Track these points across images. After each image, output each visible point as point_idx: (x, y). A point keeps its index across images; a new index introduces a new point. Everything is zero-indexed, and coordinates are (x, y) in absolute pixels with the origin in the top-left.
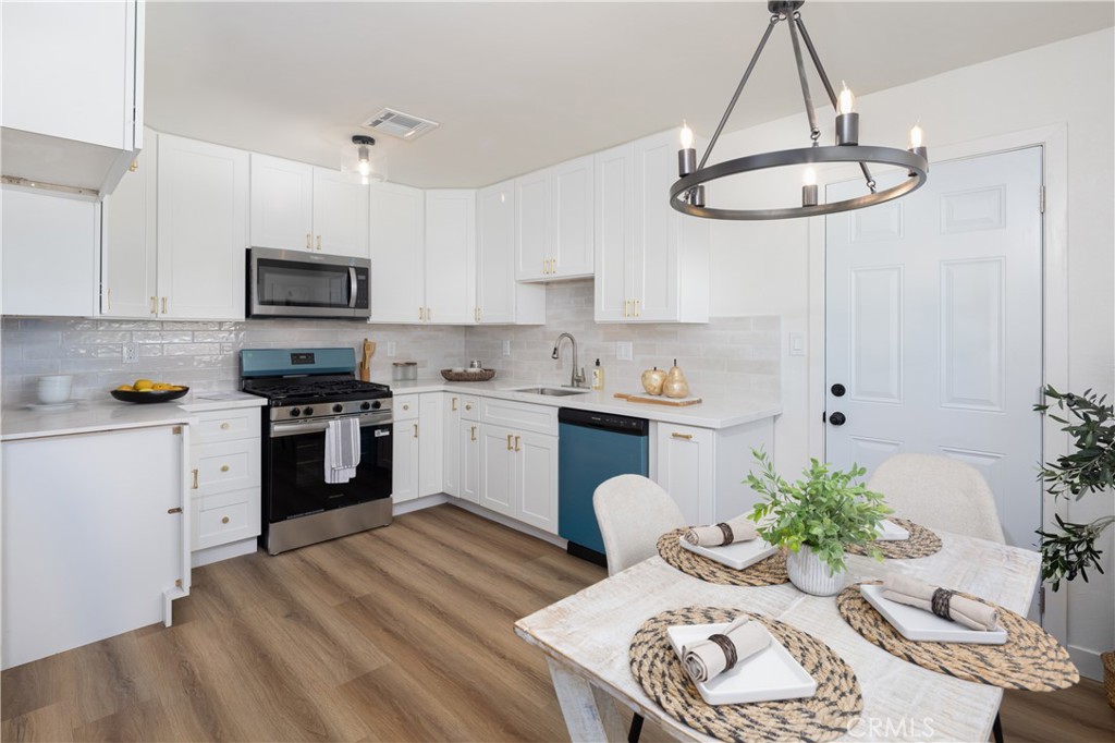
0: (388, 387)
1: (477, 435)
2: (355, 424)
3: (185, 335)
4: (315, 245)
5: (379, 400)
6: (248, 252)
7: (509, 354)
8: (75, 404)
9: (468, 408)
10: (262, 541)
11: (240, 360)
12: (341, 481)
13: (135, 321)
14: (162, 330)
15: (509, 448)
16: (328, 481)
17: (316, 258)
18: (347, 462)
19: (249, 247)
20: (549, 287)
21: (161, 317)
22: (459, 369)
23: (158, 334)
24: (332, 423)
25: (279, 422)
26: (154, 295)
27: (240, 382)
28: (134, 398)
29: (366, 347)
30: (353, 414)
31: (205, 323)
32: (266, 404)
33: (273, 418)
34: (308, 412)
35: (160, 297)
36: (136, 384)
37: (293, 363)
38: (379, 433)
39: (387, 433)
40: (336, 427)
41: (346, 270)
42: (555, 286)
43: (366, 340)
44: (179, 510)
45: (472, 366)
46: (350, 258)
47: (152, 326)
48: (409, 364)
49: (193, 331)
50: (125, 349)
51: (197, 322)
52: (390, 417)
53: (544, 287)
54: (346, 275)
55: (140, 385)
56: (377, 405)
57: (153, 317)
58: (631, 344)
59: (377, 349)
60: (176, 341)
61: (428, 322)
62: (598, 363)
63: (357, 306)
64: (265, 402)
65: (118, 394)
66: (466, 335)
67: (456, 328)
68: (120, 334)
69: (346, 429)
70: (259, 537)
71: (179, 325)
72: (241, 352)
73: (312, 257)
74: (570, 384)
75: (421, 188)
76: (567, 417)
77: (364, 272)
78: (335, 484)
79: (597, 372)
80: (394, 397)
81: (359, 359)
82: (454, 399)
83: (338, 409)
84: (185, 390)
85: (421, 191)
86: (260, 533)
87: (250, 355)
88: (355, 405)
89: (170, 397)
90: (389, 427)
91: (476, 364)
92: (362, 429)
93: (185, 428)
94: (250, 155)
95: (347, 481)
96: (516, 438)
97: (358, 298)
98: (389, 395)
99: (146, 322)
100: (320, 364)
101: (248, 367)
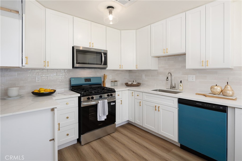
0: (114, 89)
1: (141, 104)
2: (106, 101)
3: (55, 73)
4: (92, 46)
5: (112, 93)
6: (73, 47)
7: (144, 78)
8: (20, 97)
9: (138, 95)
10: (79, 140)
11: (70, 81)
12: (102, 120)
13: (40, 69)
14: (48, 72)
15: (156, 110)
16: (98, 120)
17: (93, 49)
18: (104, 114)
19: (73, 46)
20: (159, 58)
21: (47, 68)
22: (130, 83)
23: (46, 73)
24: (99, 101)
25: (84, 102)
26: (45, 61)
27: (70, 87)
28: (38, 94)
29: (104, 76)
30: (105, 98)
31: (60, 70)
32: (80, 96)
33: (82, 100)
34: (93, 98)
35: (47, 61)
36: (39, 89)
37: (85, 82)
38: (112, 104)
39: (114, 104)
40: (101, 103)
41: (100, 53)
42: (162, 58)
43: (104, 74)
44: (53, 139)
45: (134, 82)
46: (102, 50)
47: (44, 71)
48: (115, 81)
49: (57, 72)
50: (36, 78)
51: (58, 69)
52: (115, 98)
53: (157, 58)
54: (101, 55)
55: (41, 90)
56: (112, 95)
57: (44, 68)
58: (195, 76)
59: (107, 77)
60: (52, 75)
61: (122, 69)
62: (181, 82)
63: (104, 64)
64: (79, 95)
65: (34, 93)
66: (129, 73)
67: (127, 71)
68: (35, 73)
69: (104, 103)
70: (77, 139)
71: (53, 70)
72: (71, 78)
73: (91, 49)
74: (170, 88)
75: (120, 30)
76: (181, 101)
77: (105, 54)
78: (100, 121)
79: (181, 85)
80: (116, 92)
81: (103, 80)
82: (132, 93)
83: (101, 97)
84: (55, 91)
85: (120, 31)
86: (78, 138)
87: (73, 79)
88: (105, 95)
89: (50, 94)
90: (115, 102)
91: (135, 81)
92: (108, 102)
93: (56, 109)
94: (73, 17)
95: (104, 120)
96: (159, 107)
97: (104, 62)
98: (115, 92)
99: (43, 69)
100: (92, 82)
101: (73, 83)
